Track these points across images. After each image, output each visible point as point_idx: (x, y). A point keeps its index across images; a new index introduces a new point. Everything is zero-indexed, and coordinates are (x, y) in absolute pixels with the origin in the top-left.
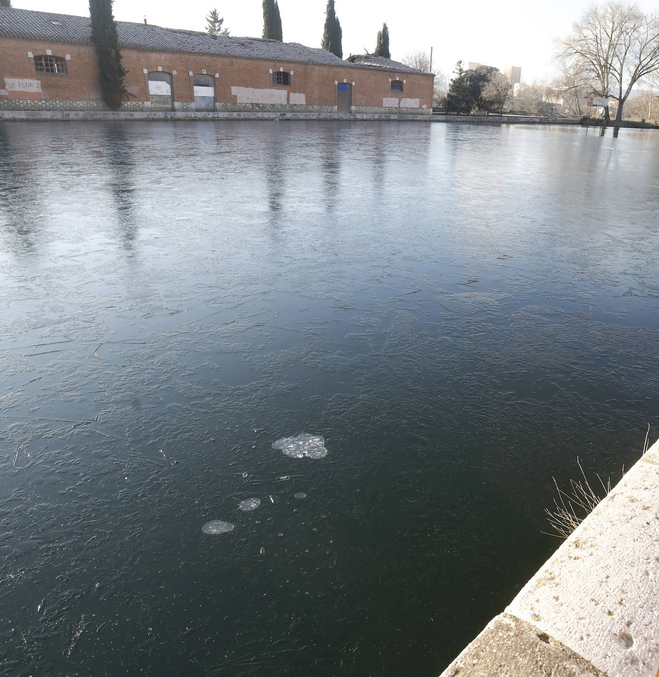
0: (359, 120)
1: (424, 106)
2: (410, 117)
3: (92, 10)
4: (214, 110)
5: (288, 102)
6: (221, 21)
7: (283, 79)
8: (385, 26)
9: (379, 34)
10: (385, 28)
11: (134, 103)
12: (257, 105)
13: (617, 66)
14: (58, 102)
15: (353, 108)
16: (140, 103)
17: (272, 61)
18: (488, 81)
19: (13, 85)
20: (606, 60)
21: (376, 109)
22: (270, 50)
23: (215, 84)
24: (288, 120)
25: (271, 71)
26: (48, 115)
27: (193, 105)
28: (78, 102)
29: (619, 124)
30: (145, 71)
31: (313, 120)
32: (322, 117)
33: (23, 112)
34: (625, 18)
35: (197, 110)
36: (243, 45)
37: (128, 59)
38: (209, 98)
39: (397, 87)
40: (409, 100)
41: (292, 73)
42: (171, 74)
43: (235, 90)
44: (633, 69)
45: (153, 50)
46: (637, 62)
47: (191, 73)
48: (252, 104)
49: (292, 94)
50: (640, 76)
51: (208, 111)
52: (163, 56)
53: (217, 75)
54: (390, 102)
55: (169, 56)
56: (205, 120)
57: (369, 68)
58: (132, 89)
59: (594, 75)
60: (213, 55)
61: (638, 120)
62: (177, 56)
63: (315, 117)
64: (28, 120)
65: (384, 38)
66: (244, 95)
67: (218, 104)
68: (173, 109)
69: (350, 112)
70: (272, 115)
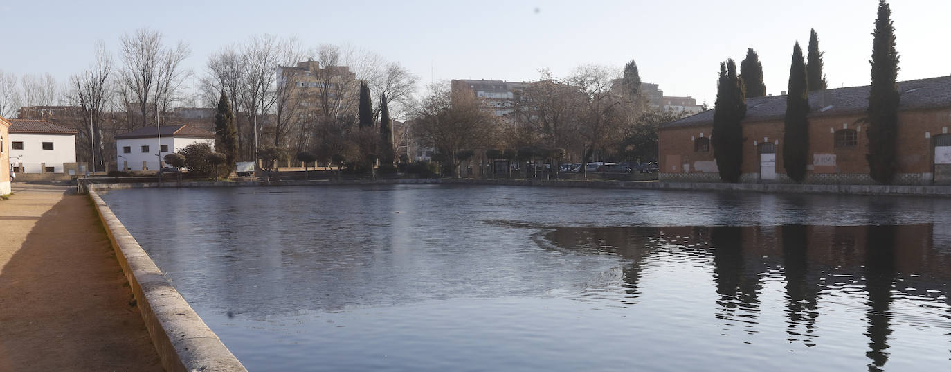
3: (872, 78)
11: (912, 175)
14: (846, 175)
16: (919, 175)
19: (819, 160)
28: (861, 175)
33: (820, 186)
37: (912, 121)
58: (911, 157)
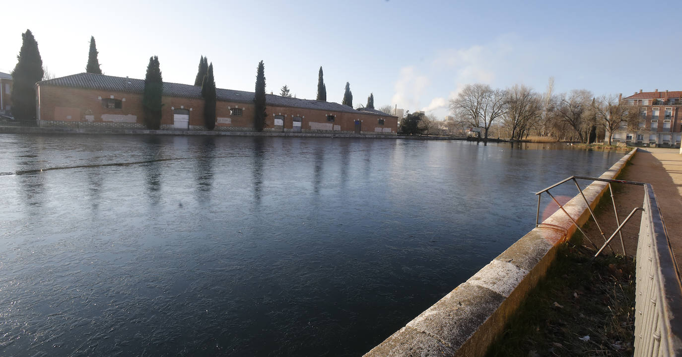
0: (367, 138)
1: (393, 132)
2: (390, 137)
3: (256, 89)
4: (301, 132)
5: (333, 129)
6: (289, 91)
7: (331, 119)
8: (372, 94)
9: (369, 98)
10: (372, 96)
11: (268, 129)
12: (320, 130)
13: (483, 113)
14: (236, 128)
15: (361, 132)
16: (270, 129)
17: (326, 110)
18: (420, 119)
19: (220, 120)
20: (476, 110)
21: (371, 133)
22: (321, 106)
23: (302, 121)
24: (337, 137)
25: (326, 115)
26: (238, 134)
27: (292, 130)
29: (486, 141)
30: (274, 115)
31: (347, 138)
32: (351, 136)
33: (229, 132)
34: (483, 92)
35: (294, 132)
36: (313, 103)
37: (269, 109)
38: (299, 127)
39: (381, 123)
40: (386, 129)
41: (335, 116)
42: (284, 116)
43: (310, 124)
44: (490, 114)
45: (278, 106)
46: (492, 111)
47: (293, 116)
48: (317, 130)
49: (335, 126)
50: (494, 118)
51: (298, 132)
52: (282, 109)
53: (304, 117)
54: (378, 130)
55: (284, 108)
56: (297, 137)
57: (366, 114)
58: (268, 122)
59: (470, 117)
60: (302, 108)
61: (496, 138)
62: (287, 108)
63: (348, 136)
64: (230, 136)
65: (371, 100)
66: (315, 126)
67: (303, 130)
68: (283, 132)
69: (360, 134)
70: (330, 135)
